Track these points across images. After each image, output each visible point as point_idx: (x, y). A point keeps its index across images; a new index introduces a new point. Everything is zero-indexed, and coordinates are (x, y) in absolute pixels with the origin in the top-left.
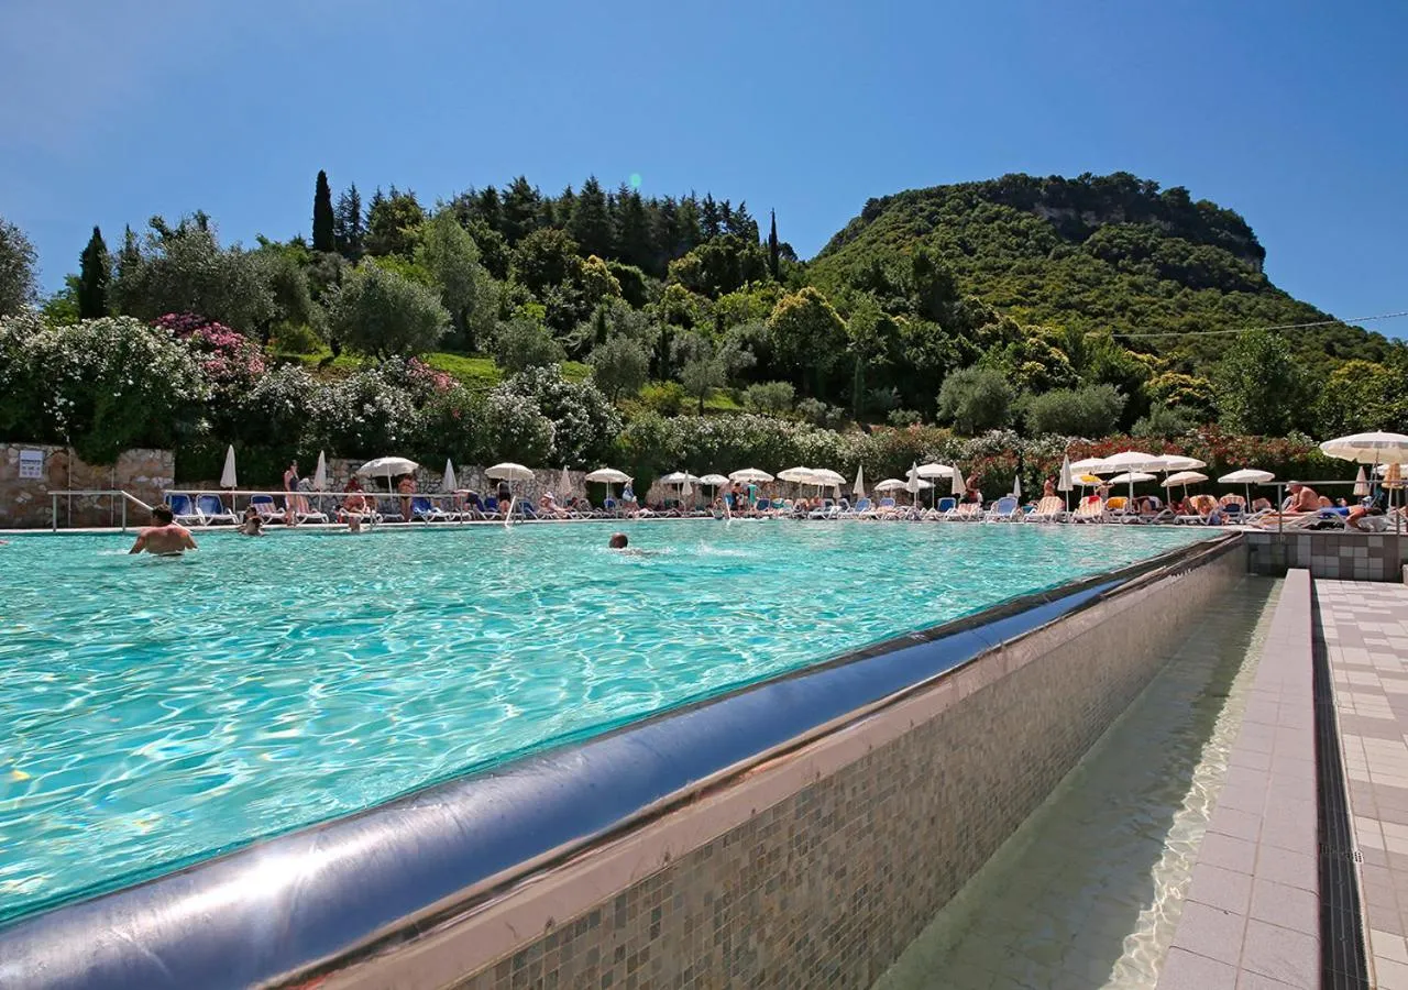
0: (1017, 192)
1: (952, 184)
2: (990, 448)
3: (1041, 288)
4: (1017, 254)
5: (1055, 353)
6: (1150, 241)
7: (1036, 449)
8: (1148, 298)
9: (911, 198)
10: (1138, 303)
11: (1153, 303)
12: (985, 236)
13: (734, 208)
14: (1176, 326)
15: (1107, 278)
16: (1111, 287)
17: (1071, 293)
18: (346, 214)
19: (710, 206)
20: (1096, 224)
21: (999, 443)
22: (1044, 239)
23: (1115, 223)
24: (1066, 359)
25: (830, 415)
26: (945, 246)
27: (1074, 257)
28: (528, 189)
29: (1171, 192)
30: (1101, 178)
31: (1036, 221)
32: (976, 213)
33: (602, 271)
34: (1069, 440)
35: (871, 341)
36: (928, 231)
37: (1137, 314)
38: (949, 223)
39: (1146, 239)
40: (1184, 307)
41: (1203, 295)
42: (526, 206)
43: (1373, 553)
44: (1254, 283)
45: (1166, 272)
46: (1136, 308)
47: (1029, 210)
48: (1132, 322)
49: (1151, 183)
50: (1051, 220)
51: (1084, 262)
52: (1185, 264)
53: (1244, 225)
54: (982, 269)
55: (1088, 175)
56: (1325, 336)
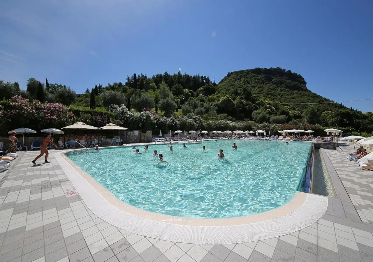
0: (258, 71)
1: (245, 69)
2: (264, 126)
3: (263, 90)
4: (258, 83)
5: (272, 108)
6: (284, 81)
7: (273, 126)
8: (284, 92)
9: (236, 72)
10: (282, 93)
11: (285, 93)
12: (252, 80)
13: (207, 77)
14: (290, 98)
15: (276, 88)
16: (277, 90)
17: (269, 91)
18: (133, 79)
19: (202, 77)
20: (273, 77)
21: (266, 125)
22: (263, 81)
23: (277, 77)
24: (274, 108)
25: (233, 119)
26: (244, 82)
27: (269, 84)
28: (168, 74)
29: (288, 71)
30: (274, 68)
31: (262, 77)
32: (250, 75)
33: (188, 92)
34: (278, 124)
35: (239, 105)
36: (240, 79)
37: (282, 96)
38: (245, 77)
39: (283, 81)
40: (291, 94)
41: (295, 92)
42: (168, 77)
43: (332, 146)
44: (305, 89)
45: (287, 87)
46: (282, 94)
47: (260, 75)
48: (281, 97)
49: (284, 69)
50: (264, 77)
51: (271, 85)
52: (291, 85)
53: (302, 78)
54: (251, 87)
55: (272, 68)
56: (318, 100)
